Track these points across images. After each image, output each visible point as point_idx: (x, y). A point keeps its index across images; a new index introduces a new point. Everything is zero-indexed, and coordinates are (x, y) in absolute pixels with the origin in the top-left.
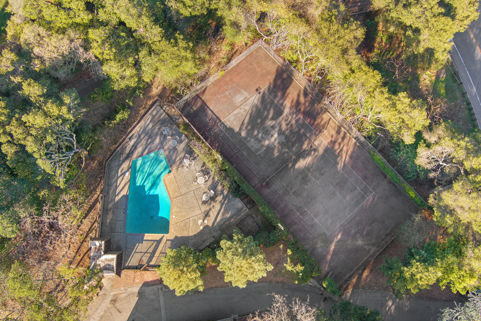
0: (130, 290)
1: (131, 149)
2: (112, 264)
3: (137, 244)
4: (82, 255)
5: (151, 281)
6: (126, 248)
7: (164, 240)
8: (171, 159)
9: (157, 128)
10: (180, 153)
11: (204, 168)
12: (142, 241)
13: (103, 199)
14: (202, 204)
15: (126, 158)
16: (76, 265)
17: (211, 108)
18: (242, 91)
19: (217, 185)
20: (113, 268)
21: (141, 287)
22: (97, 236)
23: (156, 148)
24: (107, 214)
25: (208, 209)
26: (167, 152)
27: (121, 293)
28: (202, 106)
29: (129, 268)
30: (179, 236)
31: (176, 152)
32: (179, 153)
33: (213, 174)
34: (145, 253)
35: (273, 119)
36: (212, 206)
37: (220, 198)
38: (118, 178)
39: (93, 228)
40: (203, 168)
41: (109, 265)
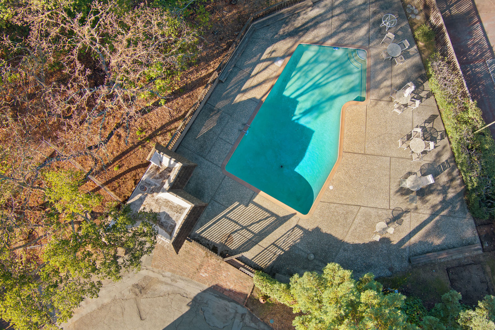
0: (181, 284)
1: (307, 23)
2: (174, 219)
3: (237, 204)
4: (124, 168)
5: (230, 291)
6: (213, 198)
7: (292, 222)
8: (374, 77)
9: (372, 9)
10: (396, 76)
11: (430, 125)
12: (248, 201)
13: (215, 84)
14: (397, 192)
15: (291, 35)
16: (104, 181)
17: (485, 25)
19: (442, 172)
20: (173, 227)
21: (205, 291)
22: (170, 148)
23: (353, 44)
24: (208, 117)
25: (404, 207)
26: (370, 62)
27: (162, 282)
28: (468, 13)
29: (200, 241)
30: (325, 230)
31: (388, 69)
32: (394, 73)
33: (441, 146)
34: (243, 228)
36: (414, 204)
37: (435, 199)
38: (259, 61)
39: (169, 128)
40: (428, 126)
41: (168, 217)
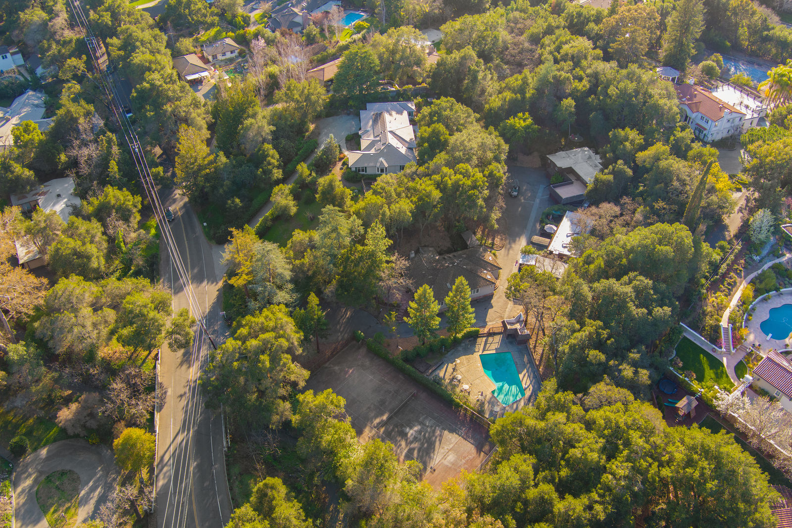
3: (499, 347)
7: (481, 350)
18: (450, 465)
25: (455, 373)
30: (471, 355)
35: (413, 449)
37: (447, 381)
